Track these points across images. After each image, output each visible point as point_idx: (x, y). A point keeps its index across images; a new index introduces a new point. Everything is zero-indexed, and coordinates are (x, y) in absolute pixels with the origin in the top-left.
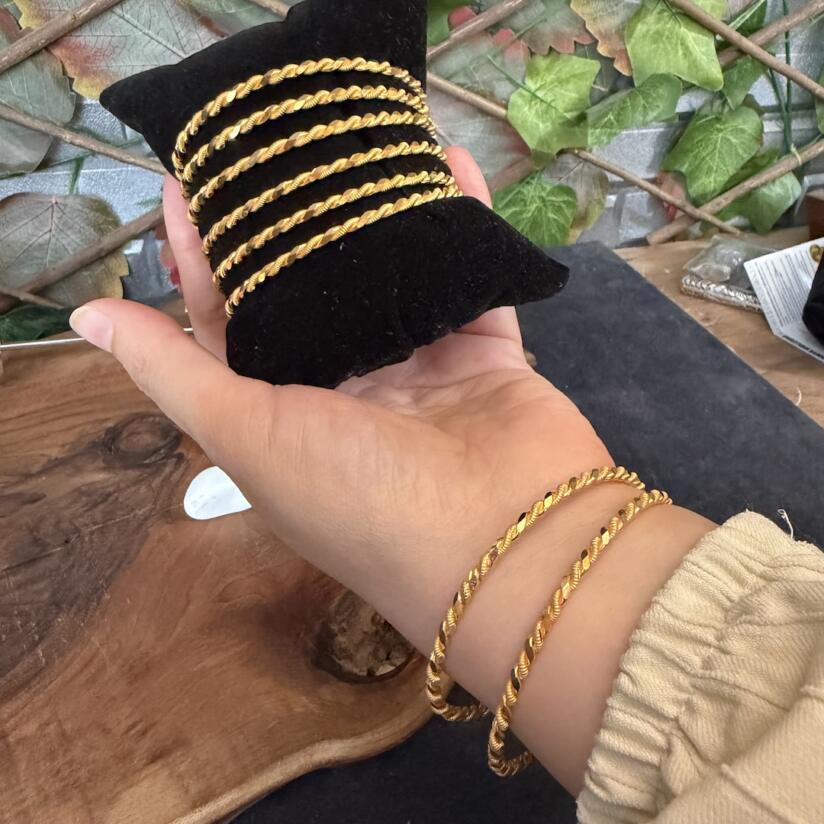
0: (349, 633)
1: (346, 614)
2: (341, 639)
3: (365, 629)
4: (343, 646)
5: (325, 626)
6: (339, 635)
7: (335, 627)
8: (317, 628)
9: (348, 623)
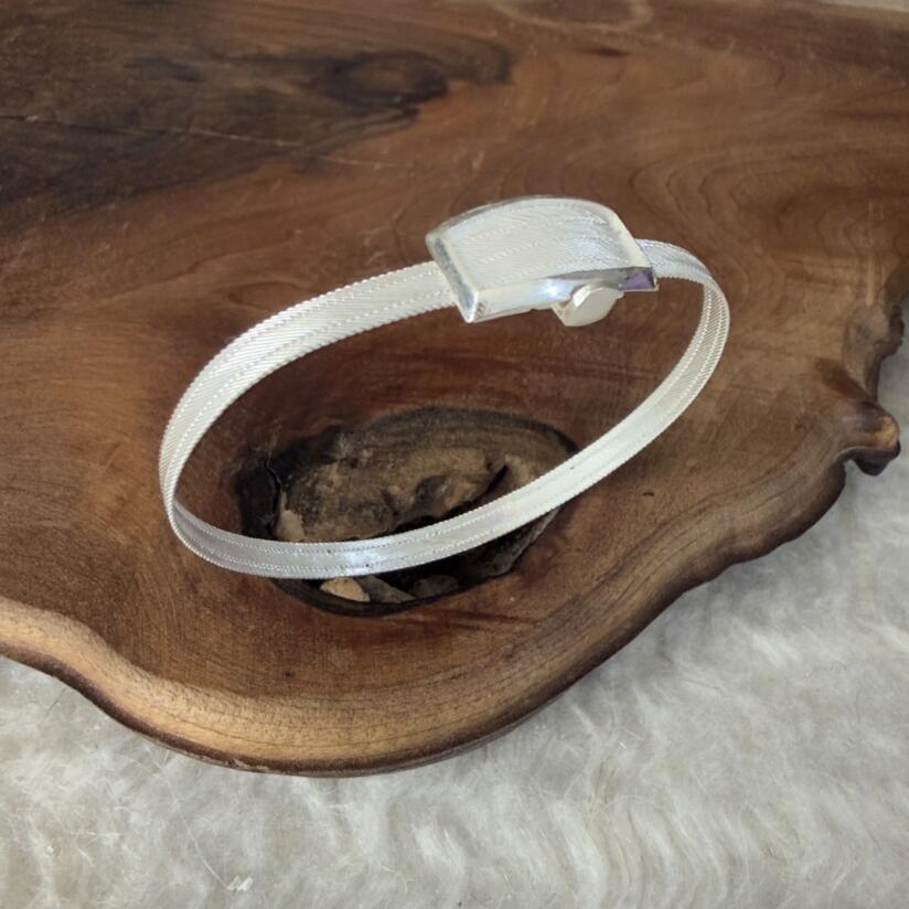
0: (355, 473)
1: (391, 440)
2: (333, 474)
3: (395, 489)
4: (322, 488)
5: (332, 434)
6: (335, 466)
7: (344, 447)
8: (314, 429)
9: (375, 455)
